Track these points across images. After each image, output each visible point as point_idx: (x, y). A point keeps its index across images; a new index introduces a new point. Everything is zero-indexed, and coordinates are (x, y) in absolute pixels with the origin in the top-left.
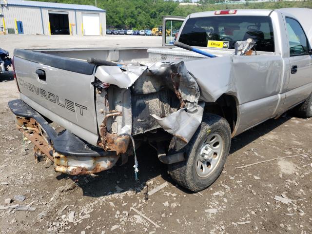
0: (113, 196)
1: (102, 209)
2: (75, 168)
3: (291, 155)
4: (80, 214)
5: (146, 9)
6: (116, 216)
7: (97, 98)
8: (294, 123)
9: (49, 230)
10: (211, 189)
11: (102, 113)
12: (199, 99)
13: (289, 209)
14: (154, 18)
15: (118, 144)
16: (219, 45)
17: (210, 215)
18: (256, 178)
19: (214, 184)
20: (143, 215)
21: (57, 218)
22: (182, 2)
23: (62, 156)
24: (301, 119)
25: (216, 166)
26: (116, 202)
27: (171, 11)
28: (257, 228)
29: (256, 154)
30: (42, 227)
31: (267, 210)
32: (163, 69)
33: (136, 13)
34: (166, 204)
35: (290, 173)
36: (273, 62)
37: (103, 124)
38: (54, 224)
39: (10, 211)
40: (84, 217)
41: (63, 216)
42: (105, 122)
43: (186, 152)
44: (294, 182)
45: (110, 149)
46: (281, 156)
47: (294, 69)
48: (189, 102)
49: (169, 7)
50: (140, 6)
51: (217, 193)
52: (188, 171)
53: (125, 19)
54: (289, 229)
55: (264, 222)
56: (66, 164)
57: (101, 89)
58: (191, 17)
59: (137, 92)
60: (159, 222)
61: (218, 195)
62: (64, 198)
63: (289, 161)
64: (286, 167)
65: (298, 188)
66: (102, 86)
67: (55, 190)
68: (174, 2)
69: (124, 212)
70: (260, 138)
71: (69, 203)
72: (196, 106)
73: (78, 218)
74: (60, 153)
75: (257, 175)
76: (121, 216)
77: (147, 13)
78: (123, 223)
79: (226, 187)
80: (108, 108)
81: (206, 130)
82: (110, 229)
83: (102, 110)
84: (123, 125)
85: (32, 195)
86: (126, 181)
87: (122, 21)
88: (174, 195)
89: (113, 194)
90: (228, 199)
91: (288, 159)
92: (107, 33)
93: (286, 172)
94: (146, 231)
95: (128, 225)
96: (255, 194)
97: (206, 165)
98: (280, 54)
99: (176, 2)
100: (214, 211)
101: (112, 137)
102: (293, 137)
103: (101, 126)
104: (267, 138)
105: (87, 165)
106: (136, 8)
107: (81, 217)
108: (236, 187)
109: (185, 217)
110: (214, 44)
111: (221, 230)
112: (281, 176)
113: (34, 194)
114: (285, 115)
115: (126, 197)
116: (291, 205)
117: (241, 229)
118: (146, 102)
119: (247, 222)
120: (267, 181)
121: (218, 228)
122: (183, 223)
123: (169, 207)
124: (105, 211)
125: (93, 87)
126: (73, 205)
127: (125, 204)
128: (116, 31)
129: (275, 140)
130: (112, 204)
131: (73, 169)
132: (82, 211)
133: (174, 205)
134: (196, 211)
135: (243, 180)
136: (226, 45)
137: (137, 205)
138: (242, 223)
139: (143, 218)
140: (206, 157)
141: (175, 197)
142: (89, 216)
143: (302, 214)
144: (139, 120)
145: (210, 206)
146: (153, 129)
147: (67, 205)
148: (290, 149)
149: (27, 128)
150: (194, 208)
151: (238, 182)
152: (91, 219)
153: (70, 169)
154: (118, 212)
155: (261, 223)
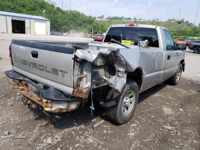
0: (73, 128)
1: (68, 136)
2: (56, 108)
3: (169, 104)
4: (55, 139)
5: (75, 20)
6: (77, 139)
7: (75, 67)
8: (169, 88)
9: (37, 148)
10: (129, 123)
11: (77, 75)
12: (125, 70)
13: (172, 132)
14: (80, 26)
15: (85, 93)
16: (128, 43)
17: (131, 136)
18: (153, 116)
19: (130, 120)
20: (93, 138)
21: (41, 141)
22: (97, 18)
23: (49, 101)
24: (172, 86)
25: (131, 110)
26: (76, 131)
27: (91, 23)
28: (157, 142)
29: (151, 104)
30: (32, 146)
31: (160, 133)
32: (109, 52)
33: (69, 23)
34: (105, 131)
35: (170, 114)
36: (159, 53)
37: (76, 82)
38: (39, 145)
39: (9, 138)
40: (58, 140)
41: (45, 140)
42: (77, 80)
43: (117, 100)
44: (173, 118)
45: (79, 96)
46: (164, 105)
47: (169, 57)
48: (120, 71)
49: (90, 20)
50: (71, 18)
51: (133, 125)
52: (118, 111)
53: (62, 26)
54: (174, 142)
55: (160, 139)
56: (51, 106)
57: (77, 62)
58: (112, 27)
59: (94, 65)
60: (103, 141)
61: (133, 126)
62: (43, 130)
63: (168, 108)
64: (167, 110)
65: (175, 121)
66: (78, 60)
67: (36, 126)
68: (92, 18)
69: (81, 137)
70: (152, 96)
71: (47, 133)
72: (123, 74)
73: (54, 141)
74: (48, 99)
75: (153, 115)
76: (80, 139)
77: (75, 23)
78: (82, 142)
79: (137, 121)
80: (80, 72)
81: (127, 88)
82: (74, 146)
83: (77, 73)
84: (86, 83)
85: (21, 129)
86: (79, 120)
87: (60, 28)
88: (109, 127)
89: (73, 127)
90: (139, 128)
91: (168, 107)
92: (51, 34)
93: (168, 113)
94: (96, 146)
95: (85, 143)
96: (153, 124)
97: (126, 109)
98: (162, 49)
99: (94, 17)
100: (133, 134)
101: (81, 89)
102: (168, 95)
103: (76, 83)
104: (155, 96)
105: (63, 106)
106: (69, 20)
107: (55, 140)
108: (142, 121)
109: (117, 138)
110: (126, 42)
111: (138, 144)
112: (165, 115)
113: (22, 128)
114: (163, 84)
115: (81, 129)
116: (172, 130)
117: (148, 143)
118: (98, 71)
119: (151, 139)
120: (158, 118)
121: (136, 143)
122: (117, 141)
123: (107, 133)
124: (69, 137)
125: (73, 61)
126: (49, 134)
127: (81, 132)
128: (56, 33)
129: (159, 97)
130: (73, 133)
131: (55, 109)
132: (55, 137)
133: (110, 132)
134: (123, 134)
135: (146, 118)
136: (132, 43)
137: (88, 133)
138: (148, 140)
139: (93, 139)
140: (126, 104)
141: (109, 128)
142: (60, 140)
143: (179, 134)
144: (94, 80)
145: (130, 132)
146: (101, 86)
147: (45, 134)
148: (168, 102)
149: (19, 87)
150: (121, 133)
151: (143, 119)
152: (62, 141)
153: (53, 109)
154: (78, 137)
155: (158, 139)
